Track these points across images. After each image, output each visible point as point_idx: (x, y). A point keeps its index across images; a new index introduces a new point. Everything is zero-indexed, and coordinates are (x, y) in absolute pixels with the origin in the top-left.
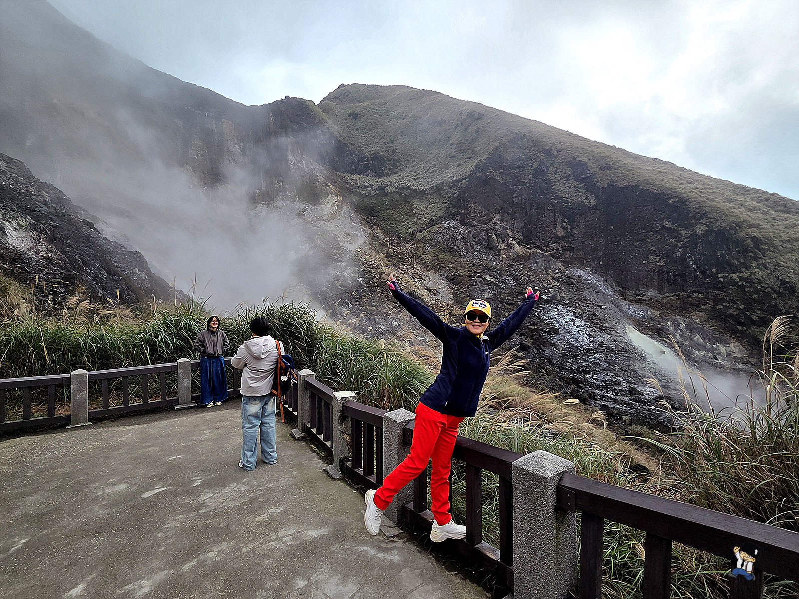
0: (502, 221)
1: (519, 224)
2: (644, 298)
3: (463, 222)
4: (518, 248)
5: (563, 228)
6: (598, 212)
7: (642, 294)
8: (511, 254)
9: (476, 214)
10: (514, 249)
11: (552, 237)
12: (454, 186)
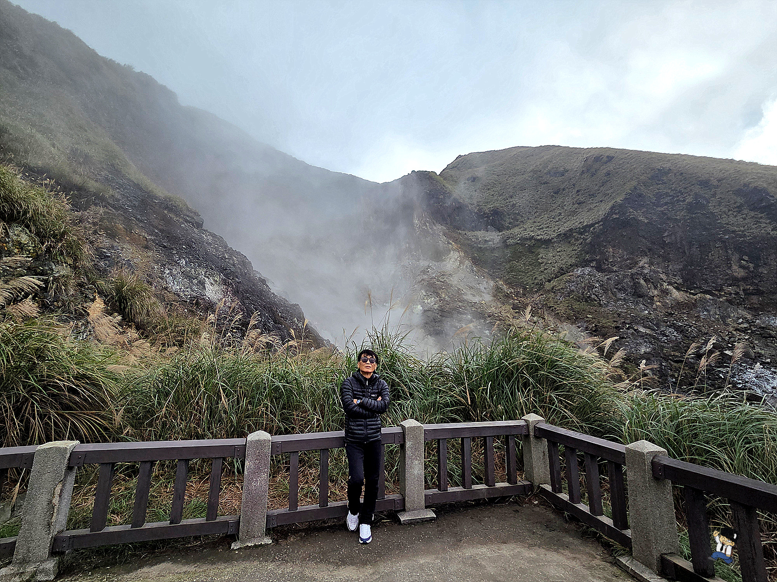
0: (651, 264)
1: (675, 267)
3: (599, 269)
4: (676, 294)
5: (741, 267)
8: (668, 301)
9: (615, 259)
10: (671, 296)
11: (727, 279)
12: (585, 231)
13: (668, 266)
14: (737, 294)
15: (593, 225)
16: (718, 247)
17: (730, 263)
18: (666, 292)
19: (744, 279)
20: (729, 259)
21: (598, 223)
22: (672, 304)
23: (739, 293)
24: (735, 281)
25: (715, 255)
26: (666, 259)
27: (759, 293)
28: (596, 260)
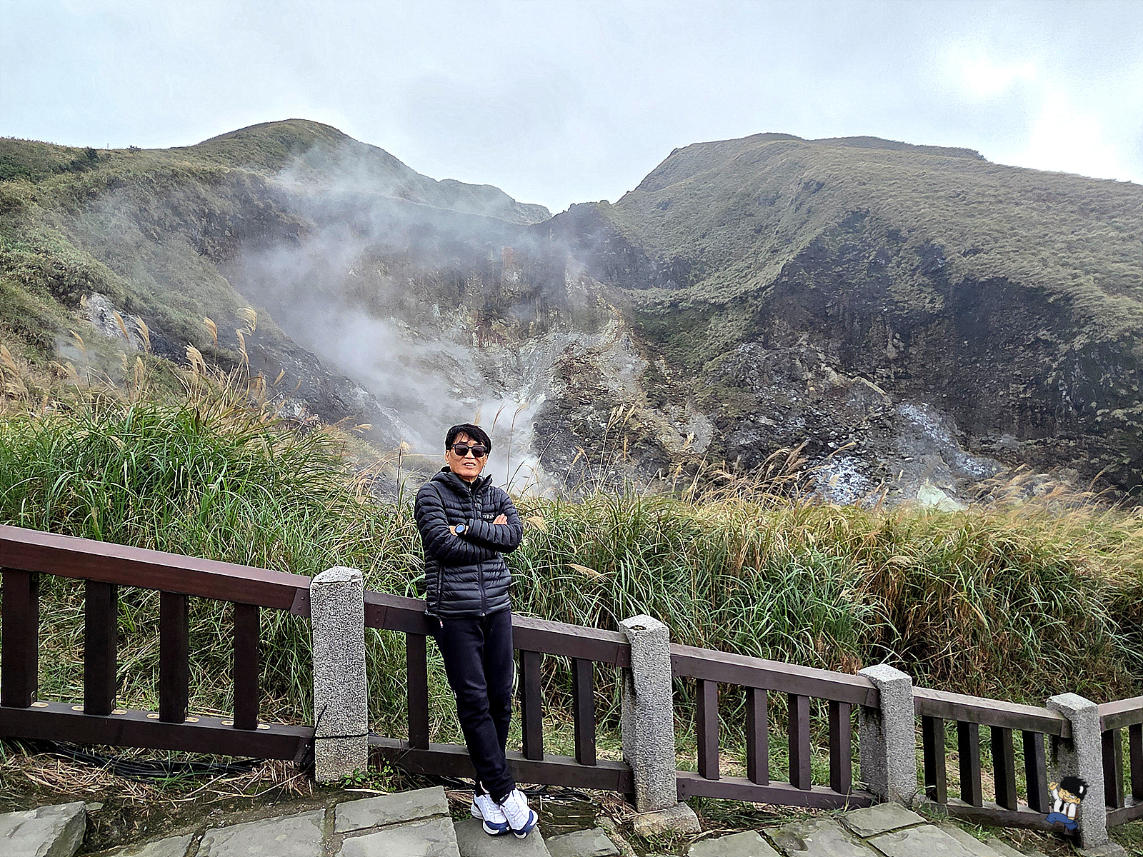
0: (810, 341)
1: (834, 344)
2: (994, 446)
3: (765, 345)
4: (835, 378)
5: (894, 346)
6: (947, 321)
7: (990, 441)
8: (822, 386)
9: (779, 333)
10: (827, 380)
11: (880, 361)
12: (758, 296)
13: (828, 344)
14: (888, 377)
15: (766, 288)
16: (878, 322)
17: (887, 341)
18: (821, 375)
19: (895, 360)
20: (886, 337)
21: (769, 286)
22: (826, 389)
23: (890, 376)
24: (888, 363)
25: (874, 333)
26: (828, 335)
27: (907, 376)
28: (764, 333)
